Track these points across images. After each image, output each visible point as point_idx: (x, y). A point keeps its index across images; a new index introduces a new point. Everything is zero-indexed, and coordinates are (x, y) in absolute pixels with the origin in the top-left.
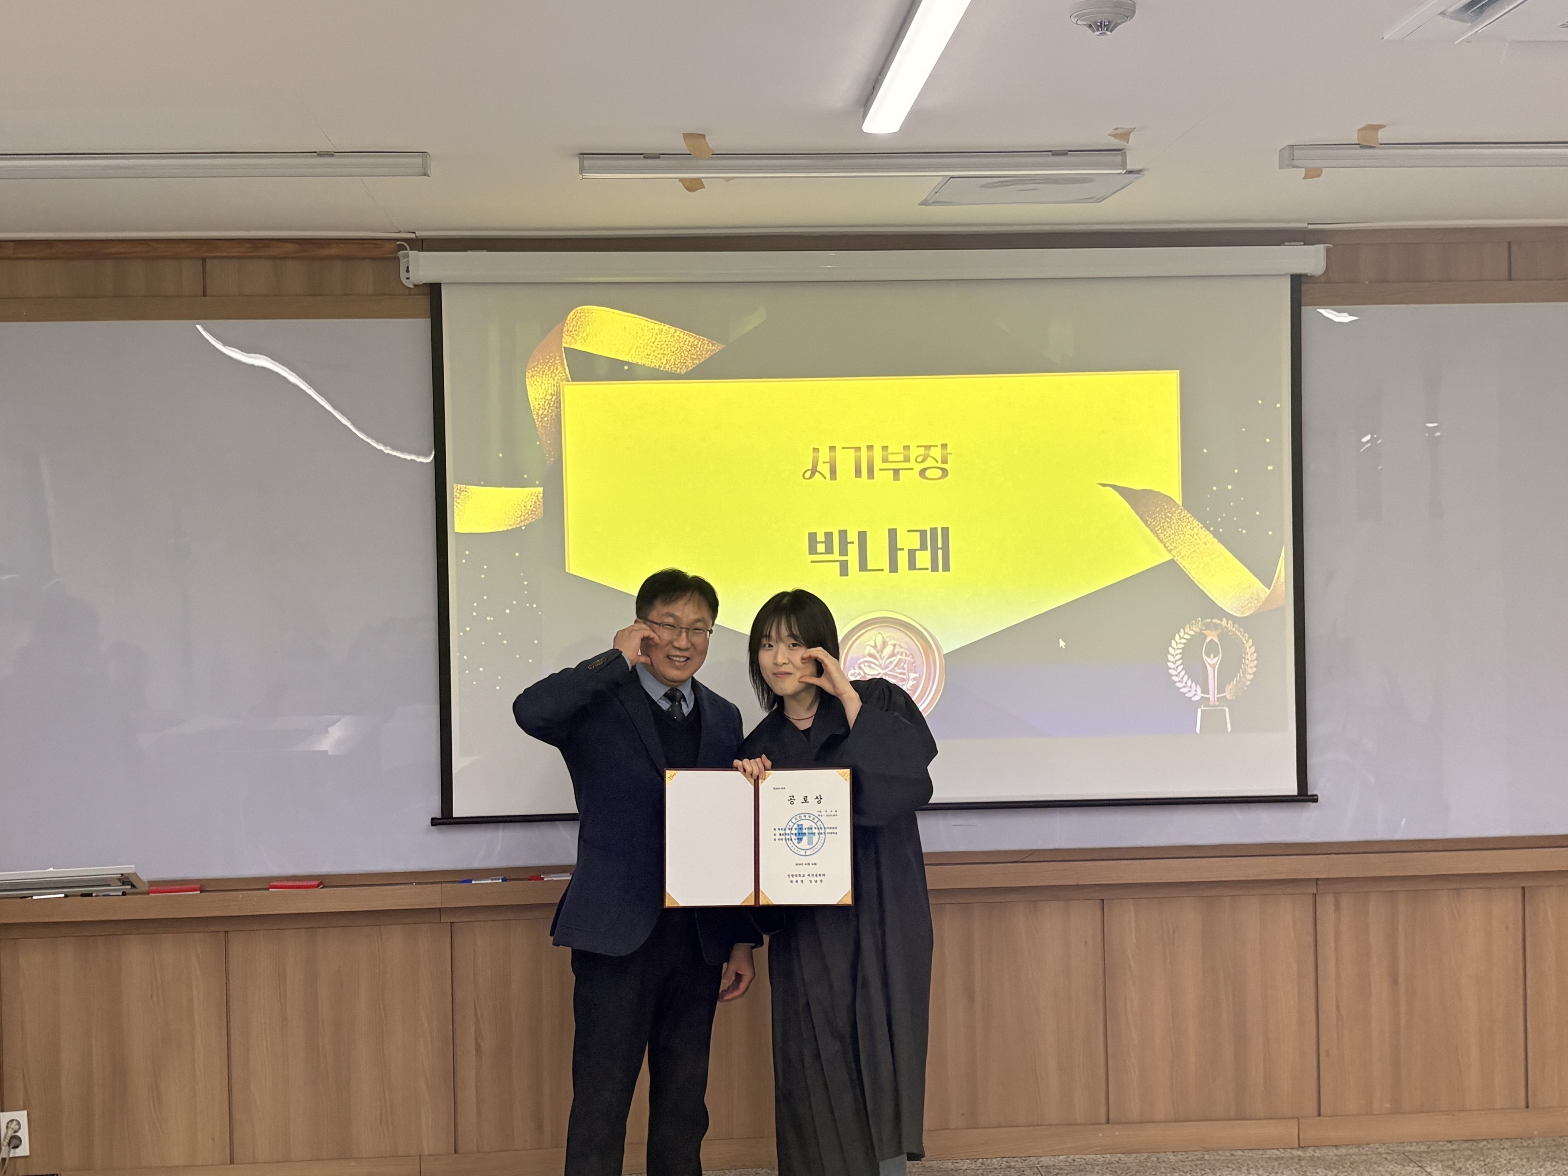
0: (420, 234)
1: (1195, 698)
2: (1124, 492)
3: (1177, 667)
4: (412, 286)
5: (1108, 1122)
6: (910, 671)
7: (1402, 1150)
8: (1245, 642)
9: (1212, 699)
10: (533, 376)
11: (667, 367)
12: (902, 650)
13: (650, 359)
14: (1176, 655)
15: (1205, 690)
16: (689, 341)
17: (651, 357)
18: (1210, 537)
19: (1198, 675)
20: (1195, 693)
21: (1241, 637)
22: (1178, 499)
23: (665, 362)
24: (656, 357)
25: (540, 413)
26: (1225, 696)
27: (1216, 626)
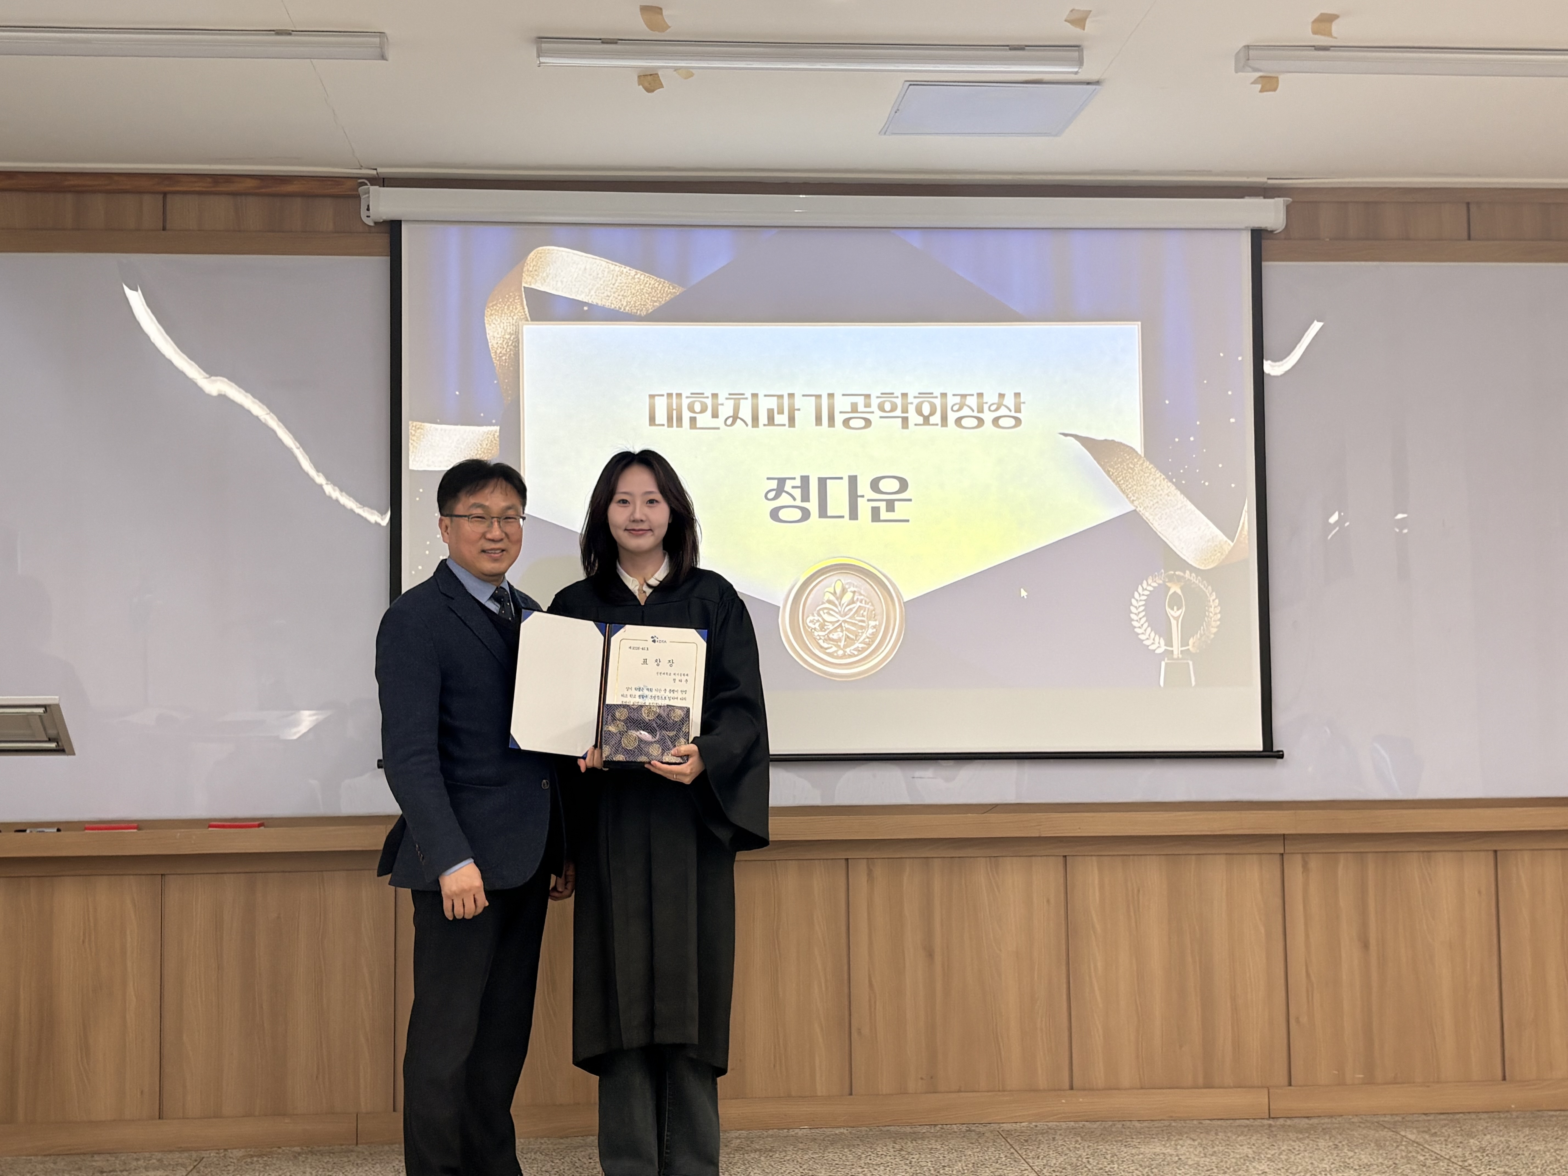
0: (381, 170)
1: (1159, 651)
2: (1086, 442)
3: (1140, 619)
4: (372, 224)
5: (1072, 1088)
6: (869, 619)
7: (1375, 1120)
8: (1208, 595)
9: (1175, 653)
10: (491, 315)
11: (627, 308)
12: (862, 597)
13: (610, 301)
14: (1139, 606)
15: (1169, 643)
16: (650, 284)
17: (611, 298)
18: (1173, 489)
19: (1161, 627)
20: (1158, 645)
21: (1205, 589)
22: (1139, 449)
23: (625, 304)
24: (617, 298)
25: (498, 352)
26: (1189, 650)
27: (1179, 578)
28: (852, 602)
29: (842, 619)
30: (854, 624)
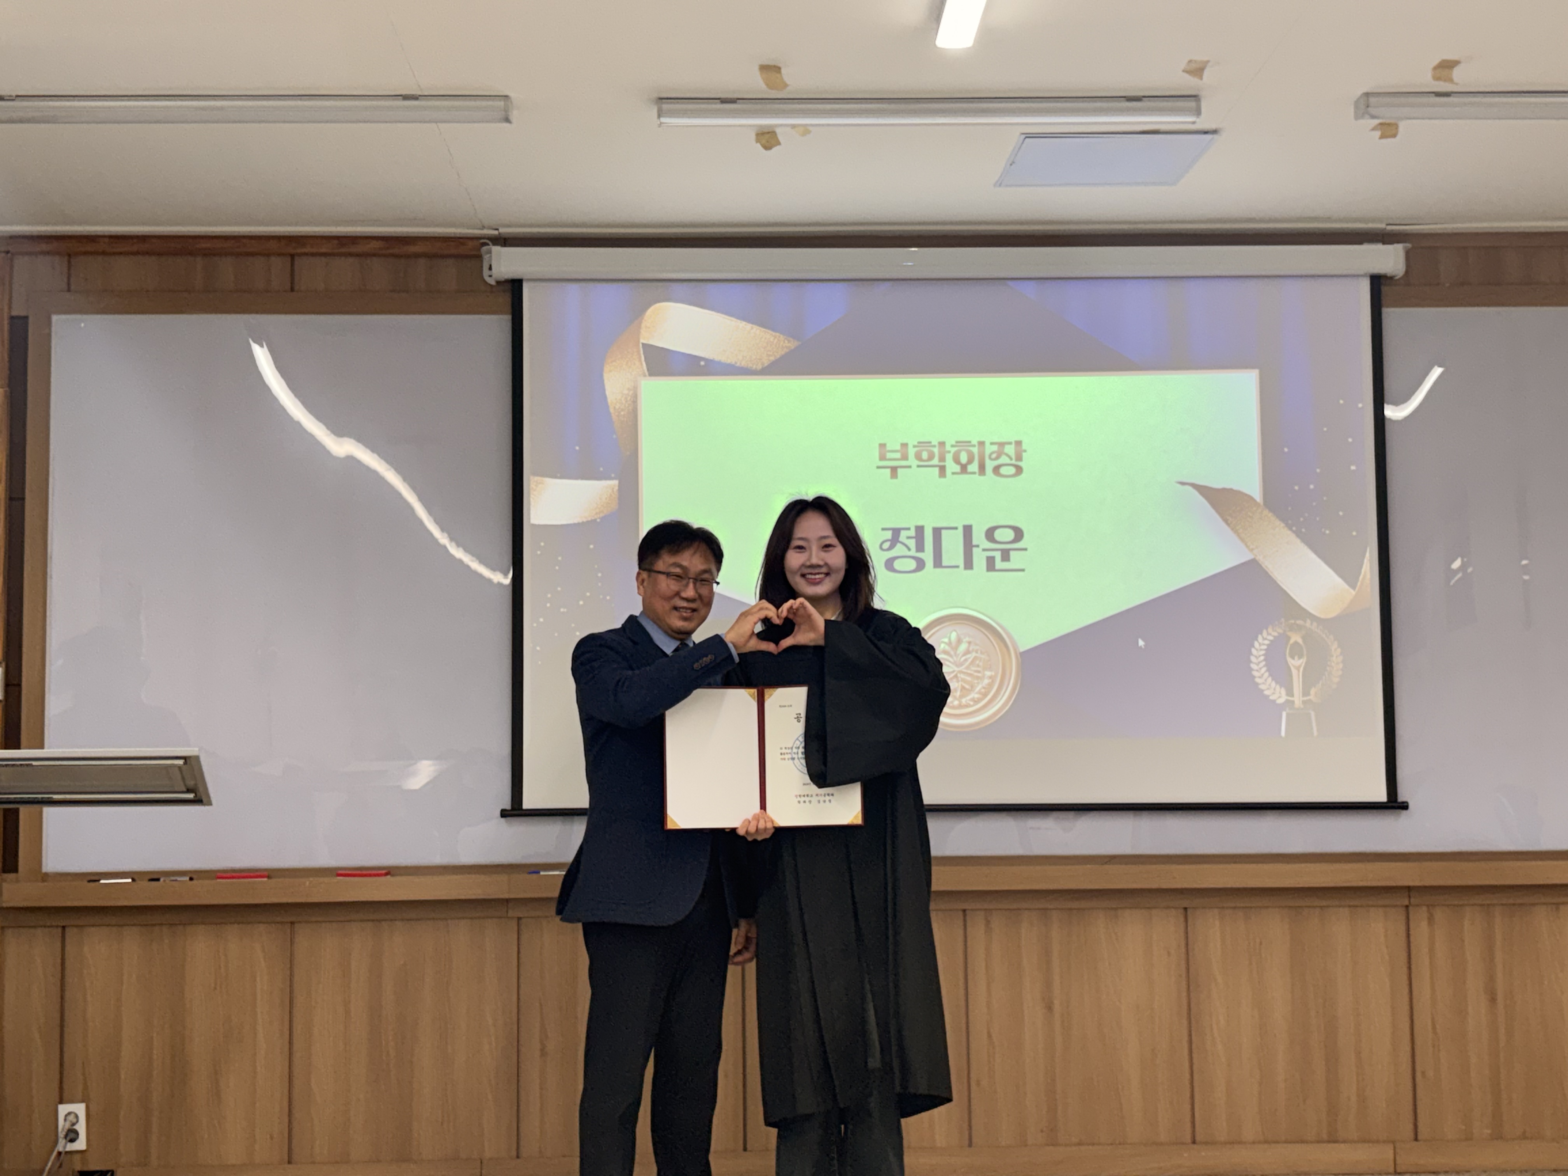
0: (502, 230)
1: (1280, 701)
2: (1204, 491)
3: (1261, 669)
4: (493, 283)
5: (1194, 1142)
6: (985, 669)
8: (1330, 644)
9: (1297, 702)
10: (610, 371)
11: (743, 362)
12: (977, 647)
13: (726, 356)
14: (1260, 656)
15: (1290, 693)
16: (766, 338)
17: (727, 353)
18: (1293, 537)
19: (1282, 676)
20: (1279, 695)
21: (1326, 638)
22: (1258, 497)
23: (741, 358)
24: (732, 353)
25: (617, 407)
26: (1310, 700)
27: (1300, 627)
28: (967, 652)
29: (956, 669)
30: (970, 675)
